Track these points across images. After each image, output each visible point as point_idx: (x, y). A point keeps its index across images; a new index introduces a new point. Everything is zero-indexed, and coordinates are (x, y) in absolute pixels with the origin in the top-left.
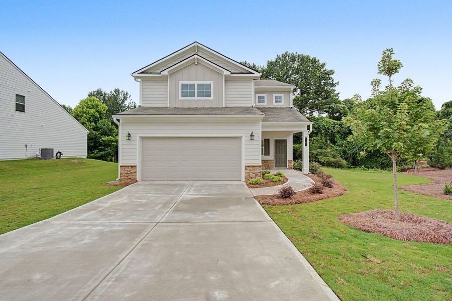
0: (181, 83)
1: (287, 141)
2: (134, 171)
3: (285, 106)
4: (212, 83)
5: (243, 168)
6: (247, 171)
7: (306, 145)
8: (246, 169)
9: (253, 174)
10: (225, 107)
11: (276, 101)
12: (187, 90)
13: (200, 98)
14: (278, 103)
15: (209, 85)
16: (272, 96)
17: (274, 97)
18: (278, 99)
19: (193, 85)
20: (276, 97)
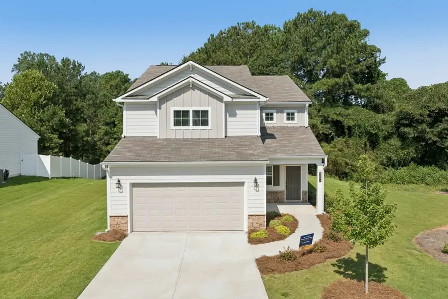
0: (173, 109)
1: (301, 168)
2: (125, 221)
3: (298, 125)
4: (209, 109)
5: (246, 217)
6: (251, 220)
7: (320, 181)
8: (249, 219)
9: (257, 223)
10: (226, 137)
11: (288, 119)
12: (181, 118)
13: (195, 127)
14: (290, 122)
15: (207, 112)
16: (282, 112)
17: (285, 114)
18: (291, 116)
19: (188, 112)
20: (288, 114)
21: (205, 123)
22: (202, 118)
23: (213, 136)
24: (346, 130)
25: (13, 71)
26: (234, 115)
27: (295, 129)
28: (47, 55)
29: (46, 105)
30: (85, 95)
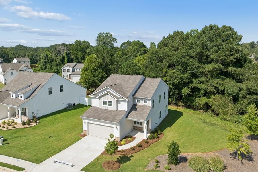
0: (103, 100)
7: (145, 128)
10: (117, 110)
11: (144, 103)
12: (105, 103)
13: (109, 106)
14: (145, 104)
15: (112, 102)
16: (143, 100)
17: (144, 101)
18: (145, 102)
19: (107, 101)
20: (145, 101)
21: (111, 105)
22: (110, 103)
23: (113, 109)
24: (220, 92)
25: (95, 42)
26: (120, 103)
27: (147, 106)
28: (109, 33)
29: (97, 69)
30: (113, 63)
